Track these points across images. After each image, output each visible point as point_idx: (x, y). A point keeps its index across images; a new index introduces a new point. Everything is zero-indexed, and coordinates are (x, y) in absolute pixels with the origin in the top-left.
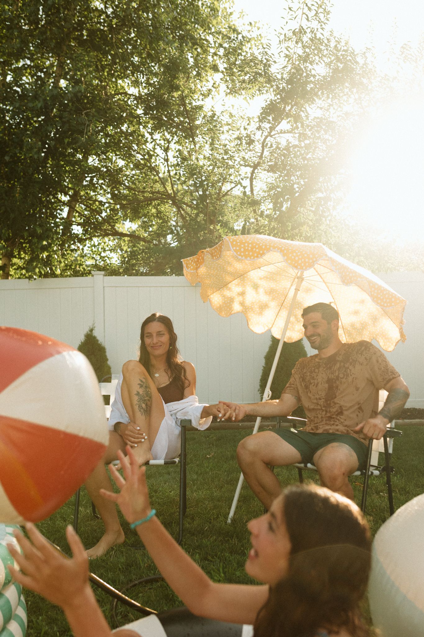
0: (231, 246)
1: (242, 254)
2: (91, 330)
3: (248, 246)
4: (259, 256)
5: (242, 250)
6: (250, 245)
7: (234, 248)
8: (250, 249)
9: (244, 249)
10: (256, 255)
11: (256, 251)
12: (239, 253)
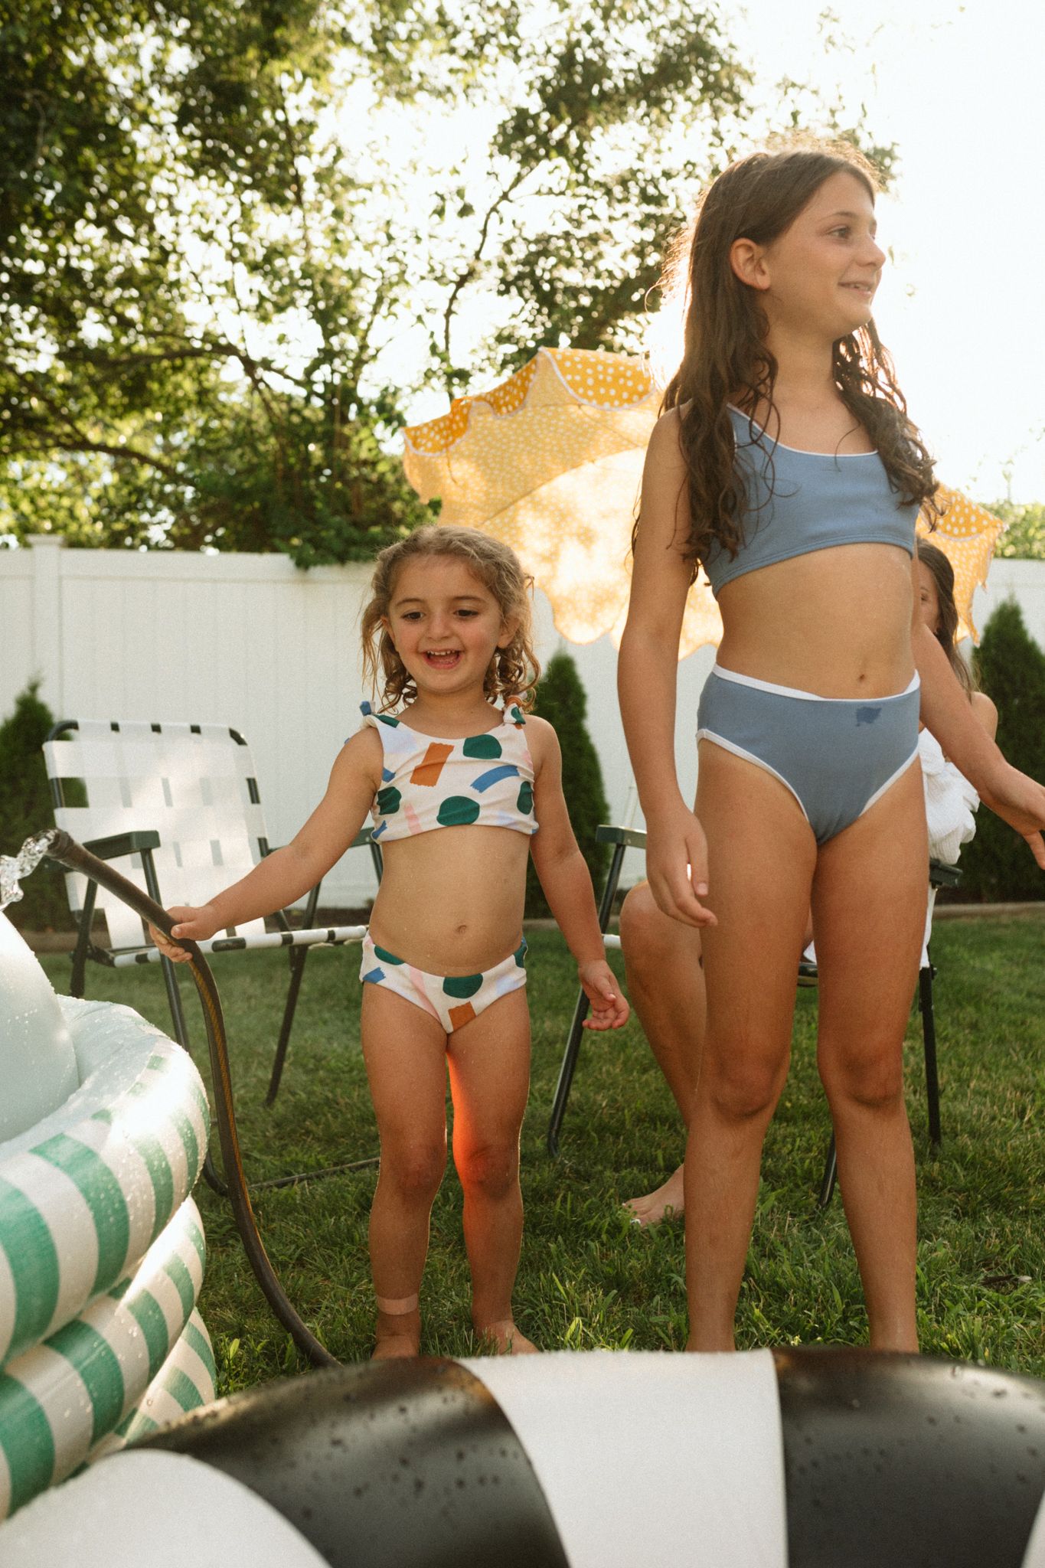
0: (559, 373)
1: (590, 393)
2: (34, 688)
3: (605, 372)
4: (635, 398)
5: (590, 382)
6: (611, 371)
7: (569, 377)
8: (609, 379)
9: (596, 380)
10: (625, 395)
11: (625, 384)
12: (581, 391)
